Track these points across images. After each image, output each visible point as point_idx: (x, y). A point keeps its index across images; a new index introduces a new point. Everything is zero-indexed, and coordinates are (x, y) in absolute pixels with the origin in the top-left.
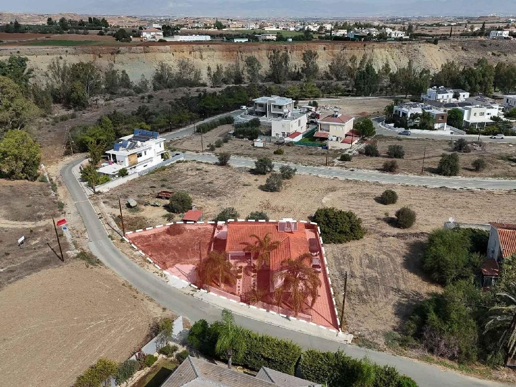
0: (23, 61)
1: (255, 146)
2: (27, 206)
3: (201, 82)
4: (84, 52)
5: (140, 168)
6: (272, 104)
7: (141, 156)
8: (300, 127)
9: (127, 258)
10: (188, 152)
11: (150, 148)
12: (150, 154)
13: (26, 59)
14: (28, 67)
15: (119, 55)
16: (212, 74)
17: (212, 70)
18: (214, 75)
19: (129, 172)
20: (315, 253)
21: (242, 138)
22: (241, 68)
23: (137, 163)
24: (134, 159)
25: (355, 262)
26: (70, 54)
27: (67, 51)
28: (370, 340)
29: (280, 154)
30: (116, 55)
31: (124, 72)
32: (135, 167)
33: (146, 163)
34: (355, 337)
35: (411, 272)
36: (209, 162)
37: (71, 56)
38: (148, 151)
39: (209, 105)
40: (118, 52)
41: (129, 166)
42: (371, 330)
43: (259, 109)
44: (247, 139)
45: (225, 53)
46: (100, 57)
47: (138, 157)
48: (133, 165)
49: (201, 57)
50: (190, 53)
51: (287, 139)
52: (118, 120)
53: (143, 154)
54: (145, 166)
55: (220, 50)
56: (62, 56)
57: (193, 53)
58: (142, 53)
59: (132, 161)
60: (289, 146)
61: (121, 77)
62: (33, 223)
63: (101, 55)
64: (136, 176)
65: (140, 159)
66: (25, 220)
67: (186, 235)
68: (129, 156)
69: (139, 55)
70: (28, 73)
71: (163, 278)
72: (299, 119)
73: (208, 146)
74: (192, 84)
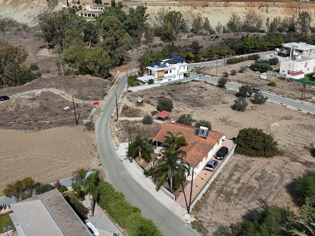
0: (144, 9)
1: (261, 77)
2: (88, 92)
3: (261, 29)
4: (185, 5)
5: (165, 81)
6: (295, 48)
7: (167, 73)
8: (307, 68)
9: (109, 131)
10: (207, 76)
11: (175, 69)
12: (174, 72)
13: (146, 8)
14: (147, 12)
15: (207, 8)
16: (270, 24)
17: (270, 21)
18: (271, 25)
19: (155, 82)
20: (219, 158)
21: (256, 71)
22: (296, 20)
23: (164, 77)
24: (161, 74)
25: (249, 172)
26: (176, 5)
27: (174, 4)
28: (205, 227)
29: (272, 86)
30: (205, 7)
31: (207, 19)
32: (161, 80)
33: (170, 78)
34: (196, 221)
35: (288, 192)
36: (214, 84)
37: (176, 7)
38: (173, 71)
39: (247, 45)
40: (207, 6)
41: (158, 78)
42: (214, 220)
43: (285, 52)
44: (259, 72)
45: (286, 9)
46: (195, 8)
47: (165, 73)
48: (161, 77)
49: (267, 12)
50: (259, 8)
51: (289, 76)
52: (173, 49)
53: (169, 72)
54: (169, 80)
55: (283, 6)
56: (171, 7)
57: (261, 8)
58: (223, 6)
59: (159, 75)
60: (288, 81)
61: (204, 22)
62: (84, 101)
63: (196, 7)
64: (159, 85)
65: (166, 75)
66: (80, 99)
67: (152, 126)
68: (158, 71)
69: (220, 8)
70: (146, 17)
71: (116, 148)
72: (306, 61)
73: (223, 73)
74: (253, 30)
